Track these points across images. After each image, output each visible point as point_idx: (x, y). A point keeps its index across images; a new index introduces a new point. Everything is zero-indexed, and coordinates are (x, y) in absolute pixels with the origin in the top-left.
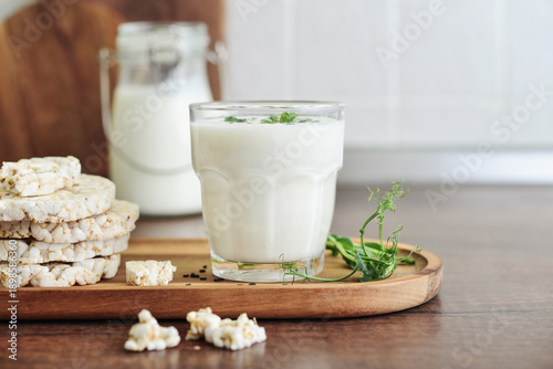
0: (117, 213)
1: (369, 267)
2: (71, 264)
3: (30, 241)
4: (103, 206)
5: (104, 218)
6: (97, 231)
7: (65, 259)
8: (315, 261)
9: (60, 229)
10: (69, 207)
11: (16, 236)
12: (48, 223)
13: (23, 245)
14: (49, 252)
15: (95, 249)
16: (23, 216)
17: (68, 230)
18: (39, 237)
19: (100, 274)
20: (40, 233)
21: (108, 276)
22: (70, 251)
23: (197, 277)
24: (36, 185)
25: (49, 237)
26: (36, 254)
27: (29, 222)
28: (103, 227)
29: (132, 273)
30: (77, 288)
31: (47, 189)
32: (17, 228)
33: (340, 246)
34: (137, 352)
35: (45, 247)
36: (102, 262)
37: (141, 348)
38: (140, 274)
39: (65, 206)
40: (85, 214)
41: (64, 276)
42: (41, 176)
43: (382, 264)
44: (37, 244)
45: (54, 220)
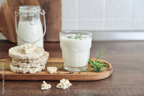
0: (45, 56)
1: (97, 69)
2: (36, 67)
3: (28, 63)
4: (42, 55)
5: (42, 58)
6: (41, 60)
7: (35, 66)
8: (86, 66)
9: (34, 61)
10: (36, 56)
11: (25, 62)
12: (32, 60)
13: (26, 64)
14: (31, 65)
15: (41, 64)
16: (27, 58)
17: (35, 61)
18: (30, 62)
19: (42, 69)
20: (30, 61)
21: (43, 70)
22: (36, 65)
23: (61, 70)
24: (29, 51)
25: (32, 62)
26: (29, 66)
27: (28, 59)
28: (42, 59)
29: (48, 70)
30: (37, 73)
31: (31, 52)
32: (25, 60)
33: (91, 62)
34: (44, 90)
35: (31, 64)
36: (42, 66)
37: (44, 89)
38: (50, 71)
39: (35, 56)
40: (39, 57)
41: (35, 70)
42: (30, 49)
43: (100, 68)
44: (29, 63)
45: (33, 59)
